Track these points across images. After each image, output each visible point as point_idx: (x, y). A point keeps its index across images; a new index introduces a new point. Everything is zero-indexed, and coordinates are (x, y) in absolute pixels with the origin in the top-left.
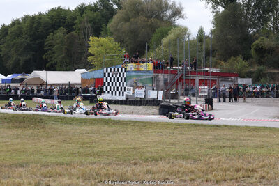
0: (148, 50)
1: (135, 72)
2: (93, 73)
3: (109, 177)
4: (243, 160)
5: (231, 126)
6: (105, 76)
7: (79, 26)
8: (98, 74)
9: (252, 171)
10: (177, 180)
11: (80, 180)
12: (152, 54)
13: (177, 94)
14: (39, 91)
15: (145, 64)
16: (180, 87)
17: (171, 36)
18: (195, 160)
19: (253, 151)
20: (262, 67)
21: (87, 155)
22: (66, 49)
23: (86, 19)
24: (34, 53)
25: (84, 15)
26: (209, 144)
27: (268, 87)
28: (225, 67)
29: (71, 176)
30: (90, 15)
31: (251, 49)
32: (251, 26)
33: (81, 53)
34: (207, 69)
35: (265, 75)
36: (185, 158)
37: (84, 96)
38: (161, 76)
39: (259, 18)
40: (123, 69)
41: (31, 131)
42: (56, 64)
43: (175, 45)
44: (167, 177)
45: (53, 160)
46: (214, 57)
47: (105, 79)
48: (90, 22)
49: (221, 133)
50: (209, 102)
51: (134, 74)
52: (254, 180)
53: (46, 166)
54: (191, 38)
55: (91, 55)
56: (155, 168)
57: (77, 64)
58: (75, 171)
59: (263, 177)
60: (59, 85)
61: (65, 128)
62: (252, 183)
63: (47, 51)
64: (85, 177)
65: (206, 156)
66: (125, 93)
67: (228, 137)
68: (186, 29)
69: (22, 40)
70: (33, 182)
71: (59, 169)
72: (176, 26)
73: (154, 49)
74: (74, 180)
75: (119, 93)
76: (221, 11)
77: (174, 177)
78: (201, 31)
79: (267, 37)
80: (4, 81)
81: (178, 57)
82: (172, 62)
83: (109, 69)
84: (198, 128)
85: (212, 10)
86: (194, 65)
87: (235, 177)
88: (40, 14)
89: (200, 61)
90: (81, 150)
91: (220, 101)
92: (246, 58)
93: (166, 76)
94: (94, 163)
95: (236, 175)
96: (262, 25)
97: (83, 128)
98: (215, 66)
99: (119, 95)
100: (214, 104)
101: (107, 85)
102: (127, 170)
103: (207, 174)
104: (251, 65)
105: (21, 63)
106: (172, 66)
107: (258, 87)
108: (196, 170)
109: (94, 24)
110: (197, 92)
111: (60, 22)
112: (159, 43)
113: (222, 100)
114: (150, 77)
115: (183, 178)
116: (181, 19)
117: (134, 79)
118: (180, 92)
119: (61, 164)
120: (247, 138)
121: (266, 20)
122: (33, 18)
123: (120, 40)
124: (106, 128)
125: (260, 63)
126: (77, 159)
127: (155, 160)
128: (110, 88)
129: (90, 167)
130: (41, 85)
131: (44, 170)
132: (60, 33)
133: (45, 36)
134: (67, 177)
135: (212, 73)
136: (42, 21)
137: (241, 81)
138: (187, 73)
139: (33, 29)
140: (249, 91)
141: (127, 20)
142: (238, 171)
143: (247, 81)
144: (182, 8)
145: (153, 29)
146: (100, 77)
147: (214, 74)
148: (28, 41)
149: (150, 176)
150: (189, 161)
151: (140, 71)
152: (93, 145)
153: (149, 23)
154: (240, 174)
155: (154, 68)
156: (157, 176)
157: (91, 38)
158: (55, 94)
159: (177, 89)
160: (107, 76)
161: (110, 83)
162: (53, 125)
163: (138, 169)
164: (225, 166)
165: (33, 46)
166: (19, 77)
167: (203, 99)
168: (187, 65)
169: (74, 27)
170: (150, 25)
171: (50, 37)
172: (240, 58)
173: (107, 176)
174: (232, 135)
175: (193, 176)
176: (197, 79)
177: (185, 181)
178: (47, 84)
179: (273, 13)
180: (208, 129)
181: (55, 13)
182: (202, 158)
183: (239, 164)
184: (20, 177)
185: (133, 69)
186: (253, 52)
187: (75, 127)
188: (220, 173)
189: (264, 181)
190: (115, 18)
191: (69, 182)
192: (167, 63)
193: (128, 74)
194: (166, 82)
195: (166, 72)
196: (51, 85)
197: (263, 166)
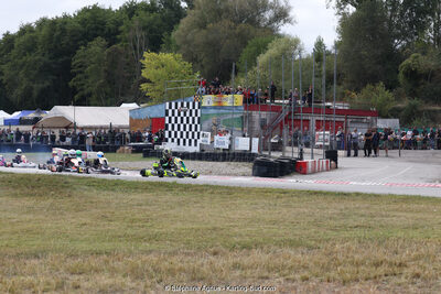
0: (236, 74)
1: (215, 108)
2: (149, 109)
3: (173, 275)
4: (386, 248)
5: (366, 194)
6: (167, 114)
7: (127, 35)
8: (155, 111)
9: (400, 265)
10: (281, 279)
11: (129, 279)
12: (242, 80)
13: (280, 143)
14: (63, 138)
15: (230, 96)
16: (285, 132)
17: (272, 51)
18: (310, 248)
19: (400, 234)
20: (415, 101)
21: (140, 239)
22: (106, 71)
23: (137, 23)
24: (55, 77)
25: (134, 17)
26: (332, 222)
27: (424, 133)
28: (357, 101)
29: (113, 272)
30: (144, 18)
31: (398, 72)
32: (398, 37)
33: (130, 78)
34: (329, 104)
35: (420, 114)
36: (293, 244)
37: (134, 147)
38: (257, 115)
39: (411, 24)
40: (197, 103)
41: (51, 200)
42: (90, 95)
43: (279, 66)
44: (266, 274)
45: (84, 246)
46: (339, 84)
47: (167, 118)
48: (144, 28)
49: (351, 205)
50: (331, 155)
51: (212, 111)
52: (403, 280)
53: (74, 256)
54: (304, 55)
55: (145, 81)
56: (246, 261)
57: (122, 95)
58: (119, 265)
59: (418, 276)
60: (95, 128)
61: (104, 196)
62: (399, 285)
63: (75, 74)
64: (136, 274)
65: (328, 241)
66: (199, 142)
67: (363, 212)
68: (297, 41)
69: (37, 58)
70: (53, 281)
71: (95, 262)
72: (280, 36)
73: (245, 72)
74: (119, 280)
75: (190, 141)
76: (351, 12)
77: (277, 275)
78: (320, 44)
79: (424, 54)
80: (7, 122)
81: (282, 84)
82: (274, 92)
83: (173, 104)
84: (315, 196)
85: (336, 10)
86: (308, 98)
87: (372, 275)
88: (65, 17)
89: (318, 91)
90: (129, 231)
91: (349, 155)
92: (390, 87)
93: (264, 114)
94: (151, 252)
95: (374, 272)
96: (416, 34)
97: (132, 197)
98: (341, 98)
99: (190, 145)
100: (339, 159)
101: (170, 129)
102: (203, 262)
103: (328, 270)
104: (398, 98)
105: (35, 93)
106: (273, 99)
107: (409, 133)
108: (311, 264)
109: (151, 31)
110: (314, 141)
111: (97, 29)
112: (252, 62)
113: (353, 152)
114: (238, 116)
115: (291, 276)
116: (287, 24)
117: (212, 120)
118: (285, 140)
119: (99, 253)
120: (392, 213)
121: (422, 27)
122: (54, 22)
123: (192, 58)
124: (169, 196)
125: (413, 94)
126: (123, 246)
127: (247, 247)
128: (176, 133)
129: (144, 258)
130: (67, 128)
131: (71, 263)
132: (97, 46)
133: (72, 51)
134: (108, 274)
135: (337, 110)
136: (67, 27)
137: (382, 124)
138: (297, 109)
139: (55, 40)
140: (395, 140)
141: (203, 26)
142: (377, 265)
143: (392, 123)
144: (290, 8)
145: (243, 40)
146: (159, 116)
147: (339, 112)
148: (46, 59)
149: (238, 273)
150: (300, 249)
151: (222, 107)
152: (149, 224)
153: (237, 31)
154: (381, 270)
155: (244, 102)
156: (249, 272)
157: (146, 54)
158: (89, 142)
159: (280, 136)
160: (170, 114)
161: (176, 126)
162: (86, 193)
163: (219, 262)
164: (356, 257)
165: (54, 66)
166: (31, 115)
167: (322, 151)
168: (297, 98)
169: (118, 36)
170: (239, 34)
171: (80, 52)
172: (380, 86)
173: (171, 272)
174: (368, 208)
175: (306, 274)
176: (313, 119)
177: (294, 281)
178: (75, 127)
179: (433, 16)
180: (330, 198)
181: (88, 14)
182: (321, 246)
183: (379, 254)
184: (33, 273)
185: (212, 104)
186: (401, 77)
187: (120, 195)
188: (349, 268)
189: (419, 282)
190: (184, 23)
191: (110, 281)
192: (266, 94)
193: (204, 112)
194: (263, 125)
195: (264, 108)
196: (82, 129)
197: (417, 258)
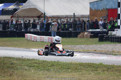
6: (119, 6)
8: (111, 3)
14: (34, 26)
37: (92, 32)
47: (119, 10)
130: (39, 17)
158: (54, 29)
